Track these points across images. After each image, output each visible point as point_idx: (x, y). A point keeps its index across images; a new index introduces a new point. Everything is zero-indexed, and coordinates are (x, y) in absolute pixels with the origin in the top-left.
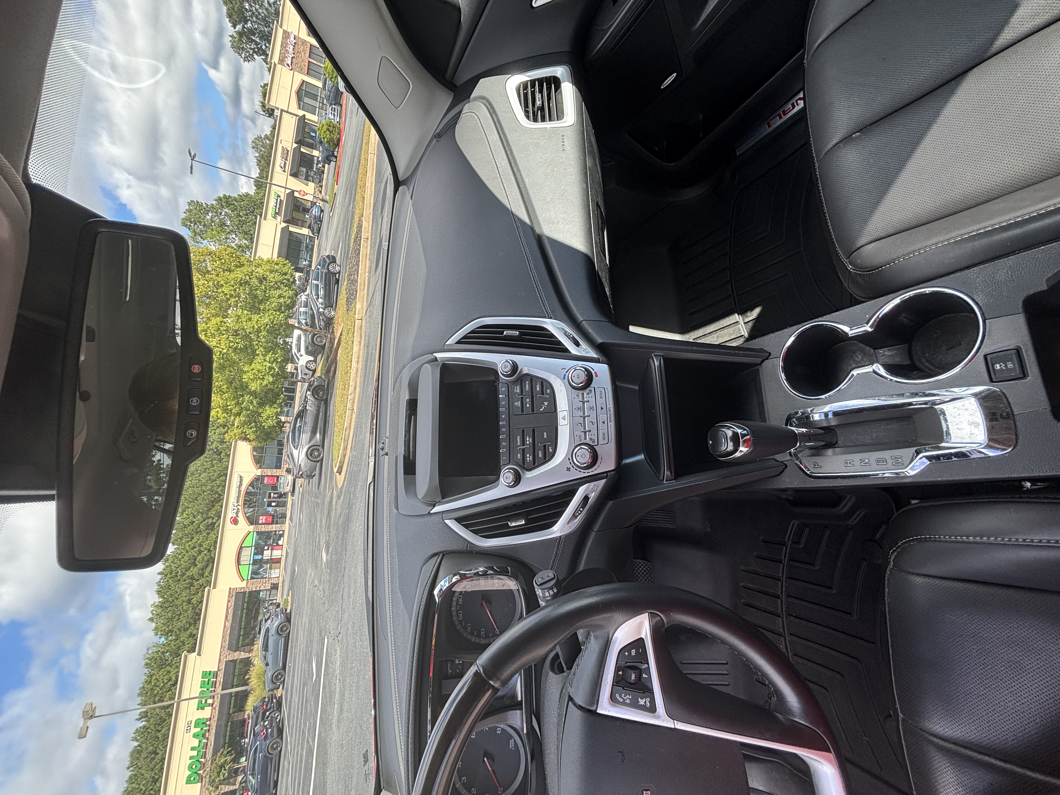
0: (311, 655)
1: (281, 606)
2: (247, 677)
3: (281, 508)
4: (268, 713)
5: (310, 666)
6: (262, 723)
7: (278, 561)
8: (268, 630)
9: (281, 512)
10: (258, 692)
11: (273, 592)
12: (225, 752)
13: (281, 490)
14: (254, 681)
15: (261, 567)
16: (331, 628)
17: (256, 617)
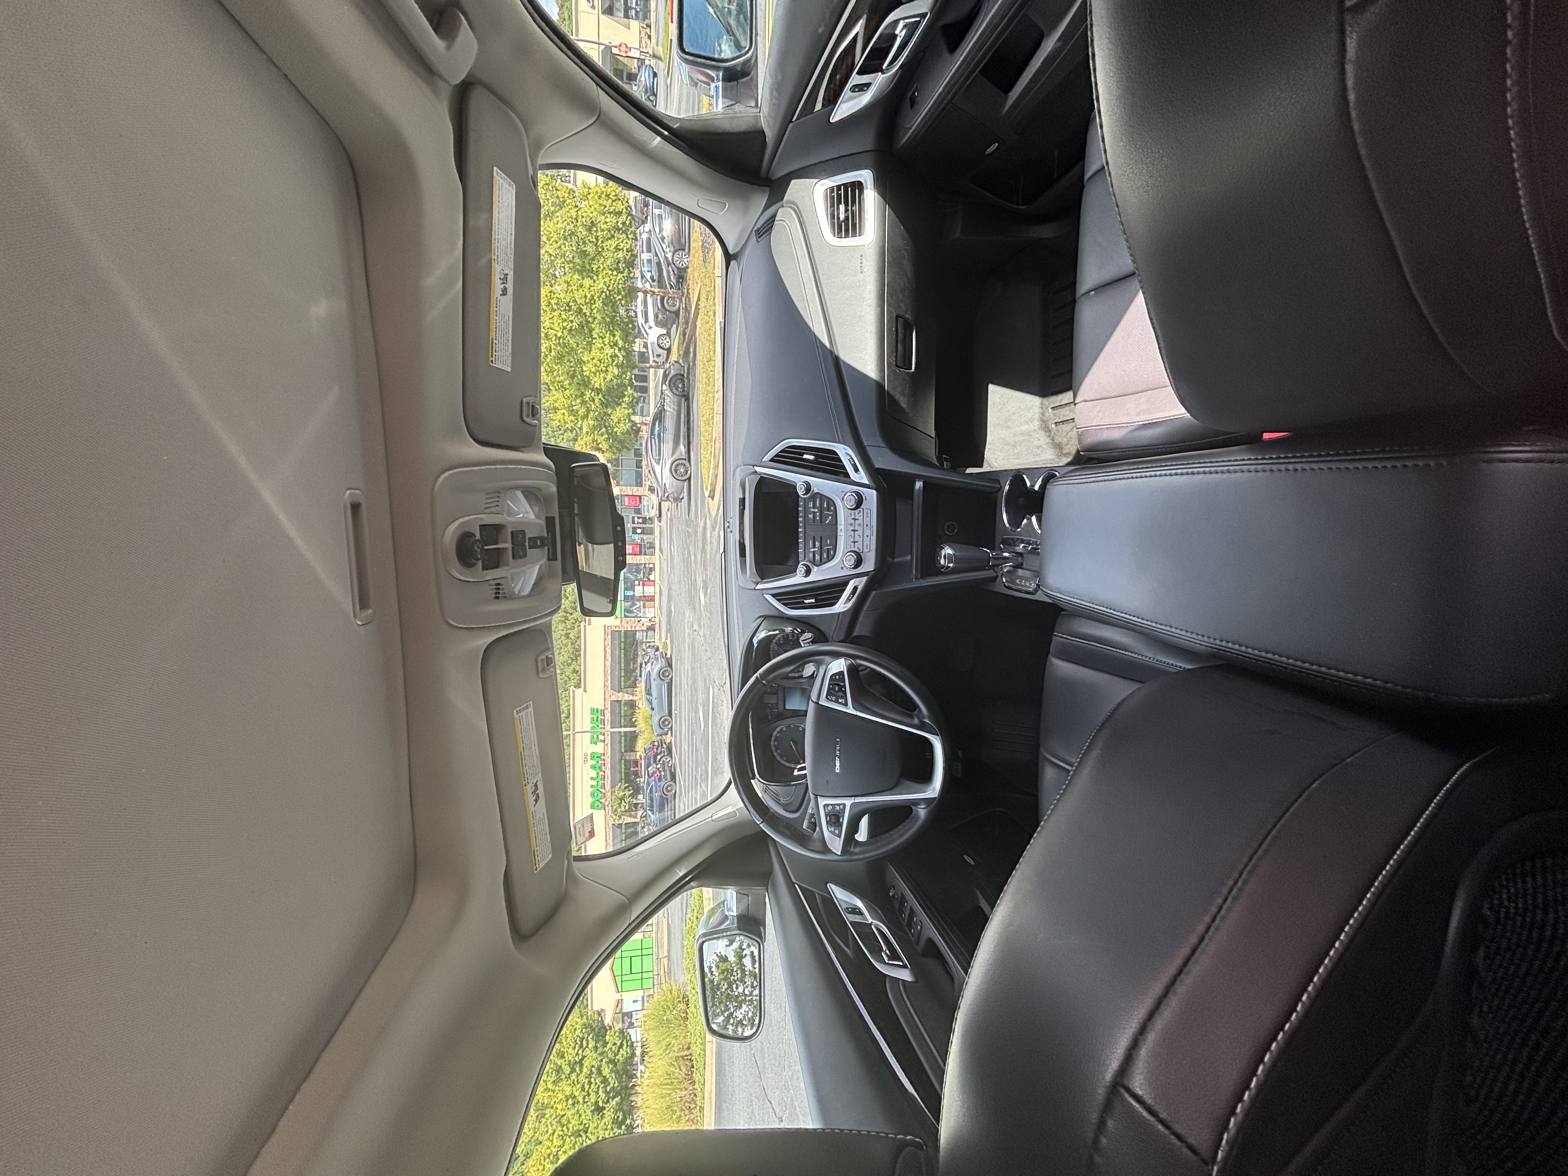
0: (697, 703)
1: (661, 650)
2: (634, 720)
3: (649, 536)
4: (659, 757)
5: (697, 715)
6: (655, 765)
7: (652, 599)
8: (649, 674)
9: (649, 541)
10: (646, 735)
11: (650, 633)
12: (623, 787)
13: (646, 514)
14: (641, 725)
15: (633, 604)
16: (716, 677)
17: (635, 659)
